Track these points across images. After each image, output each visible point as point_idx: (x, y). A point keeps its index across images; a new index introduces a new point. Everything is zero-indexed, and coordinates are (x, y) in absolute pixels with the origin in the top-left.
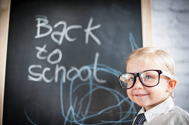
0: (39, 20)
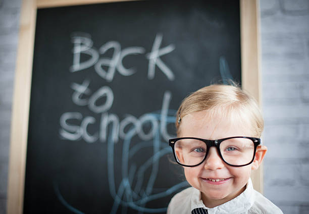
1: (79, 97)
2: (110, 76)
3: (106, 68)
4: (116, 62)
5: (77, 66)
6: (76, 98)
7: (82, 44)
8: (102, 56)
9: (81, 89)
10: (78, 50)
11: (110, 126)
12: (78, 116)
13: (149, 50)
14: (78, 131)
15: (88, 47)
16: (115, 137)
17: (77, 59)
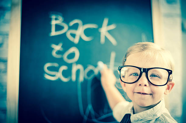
0: (53, 17)
1: (56, 53)
2: (76, 41)
3: (73, 35)
4: (80, 32)
5: (54, 33)
6: (54, 54)
7: (56, 19)
8: (70, 28)
9: (57, 48)
10: (54, 23)
11: (78, 72)
12: (56, 65)
13: (100, 26)
14: (57, 75)
15: (61, 21)
16: (81, 79)
17: (53, 28)
